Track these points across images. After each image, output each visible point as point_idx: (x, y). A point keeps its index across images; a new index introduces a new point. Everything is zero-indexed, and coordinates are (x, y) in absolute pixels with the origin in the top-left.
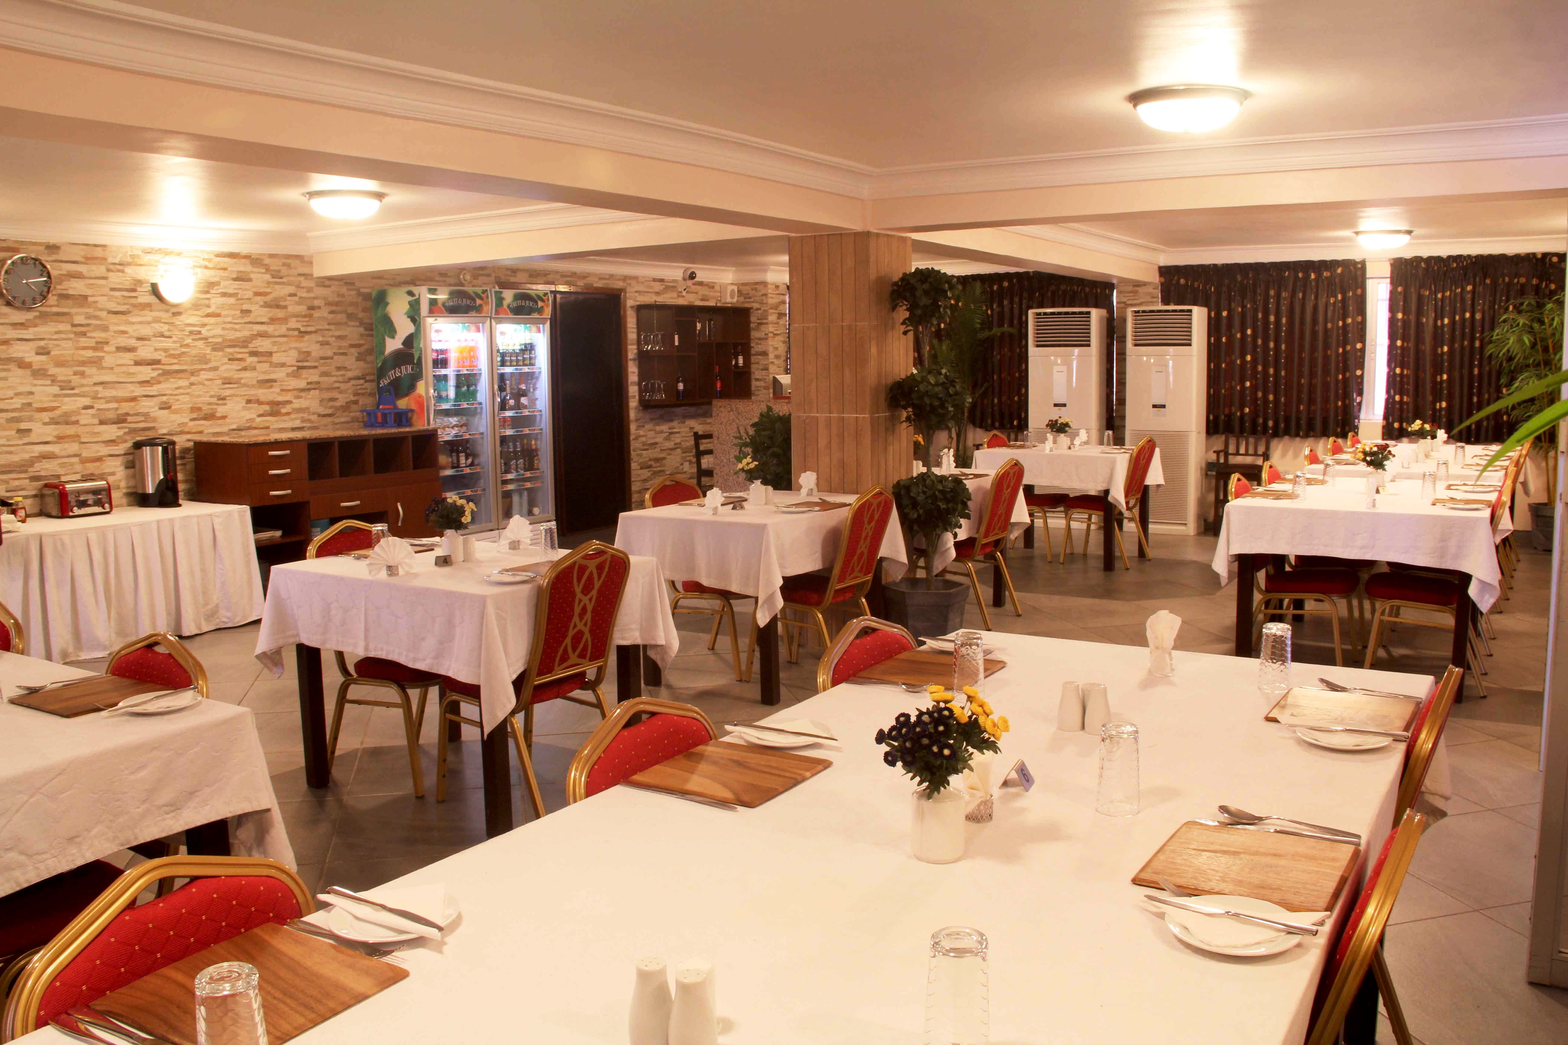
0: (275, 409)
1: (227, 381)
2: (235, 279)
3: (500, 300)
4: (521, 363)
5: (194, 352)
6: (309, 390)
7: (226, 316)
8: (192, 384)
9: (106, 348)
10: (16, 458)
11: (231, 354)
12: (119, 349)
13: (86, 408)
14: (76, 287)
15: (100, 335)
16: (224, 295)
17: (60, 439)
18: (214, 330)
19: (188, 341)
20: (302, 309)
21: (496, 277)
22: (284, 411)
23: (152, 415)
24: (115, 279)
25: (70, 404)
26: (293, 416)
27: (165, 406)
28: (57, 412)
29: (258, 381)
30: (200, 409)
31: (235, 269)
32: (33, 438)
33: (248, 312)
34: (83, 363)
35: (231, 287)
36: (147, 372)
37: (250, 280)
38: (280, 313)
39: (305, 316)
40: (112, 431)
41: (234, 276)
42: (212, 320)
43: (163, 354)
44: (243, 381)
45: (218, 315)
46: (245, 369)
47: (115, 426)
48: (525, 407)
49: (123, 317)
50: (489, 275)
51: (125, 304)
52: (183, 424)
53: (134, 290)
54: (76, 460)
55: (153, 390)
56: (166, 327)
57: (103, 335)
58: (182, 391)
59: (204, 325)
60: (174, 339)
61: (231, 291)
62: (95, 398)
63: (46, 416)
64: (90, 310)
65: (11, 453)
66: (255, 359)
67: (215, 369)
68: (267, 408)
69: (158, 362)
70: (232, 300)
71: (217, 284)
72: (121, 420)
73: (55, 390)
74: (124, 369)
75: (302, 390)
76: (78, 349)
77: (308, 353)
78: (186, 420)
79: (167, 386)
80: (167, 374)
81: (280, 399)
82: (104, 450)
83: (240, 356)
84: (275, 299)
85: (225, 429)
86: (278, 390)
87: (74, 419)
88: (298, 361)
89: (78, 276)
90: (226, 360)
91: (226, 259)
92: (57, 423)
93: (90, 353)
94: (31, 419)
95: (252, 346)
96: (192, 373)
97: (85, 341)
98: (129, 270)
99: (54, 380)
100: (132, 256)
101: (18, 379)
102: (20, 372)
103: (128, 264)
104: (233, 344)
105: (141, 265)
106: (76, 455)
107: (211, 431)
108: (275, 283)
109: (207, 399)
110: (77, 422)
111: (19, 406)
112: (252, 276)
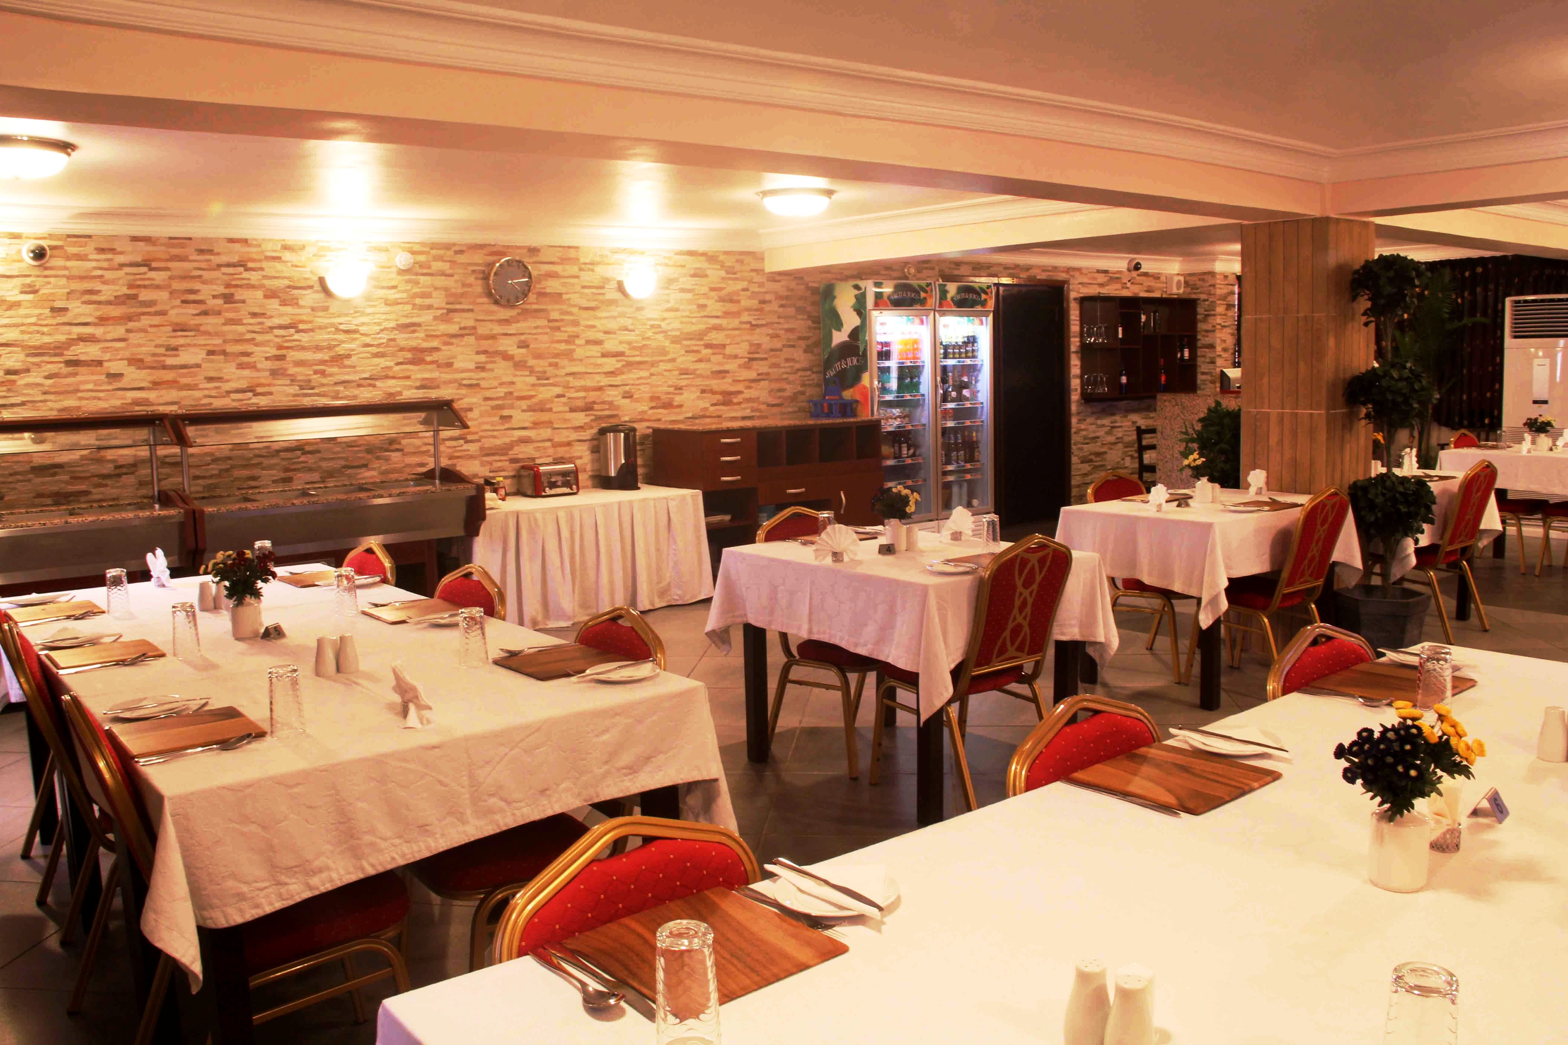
0: (727, 398)
1: (684, 372)
2: (694, 275)
3: (944, 293)
4: (963, 355)
5: (654, 344)
6: (759, 380)
7: (684, 310)
8: (652, 375)
9: (578, 342)
10: (498, 442)
11: (689, 346)
12: (588, 342)
13: (558, 396)
14: (552, 286)
15: (570, 329)
16: (683, 290)
17: (536, 425)
18: (674, 325)
19: (649, 334)
20: (754, 303)
21: (940, 271)
22: (735, 400)
23: (616, 403)
24: (586, 277)
25: (546, 393)
26: (743, 406)
27: (628, 396)
28: (534, 400)
29: (712, 372)
30: (658, 398)
31: (693, 266)
32: (514, 423)
33: (705, 306)
34: (557, 356)
35: (689, 283)
36: (611, 364)
37: (706, 276)
38: (730, 307)
39: (756, 310)
40: (581, 418)
41: (692, 272)
42: (672, 314)
43: (626, 346)
44: (698, 372)
45: (677, 310)
46: (700, 360)
47: (583, 414)
48: (967, 399)
49: (592, 313)
50: (933, 269)
51: (594, 301)
52: (644, 412)
53: (602, 288)
54: (548, 444)
55: (617, 380)
56: (630, 321)
57: (575, 329)
58: (643, 381)
59: (664, 319)
60: (637, 332)
61: (689, 287)
62: (567, 387)
63: (524, 404)
64: (564, 307)
65: (494, 437)
66: (709, 351)
67: (673, 360)
68: (719, 397)
69: (621, 354)
70: (689, 296)
71: (676, 280)
72: (588, 408)
73: (532, 380)
74: (593, 360)
75: (753, 381)
76: (553, 342)
77: (759, 345)
78: (646, 408)
79: (632, 376)
80: (630, 365)
81: (732, 389)
82: (574, 436)
83: (696, 348)
84: (729, 293)
85: (680, 418)
86: (730, 380)
87: (548, 406)
88: (749, 353)
89: (555, 275)
90: (683, 352)
91: (686, 255)
92: (534, 411)
93: (563, 346)
94: (512, 407)
95: (707, 339)
96: (653, 364)
97: (559, 336)
98: (598, 269)
99: (532, 371)
100: (601, 256)
101: (502, 370)
102: (504, 364)
103: (598, 263)
104: (690, 336)
105: (609, 264)
106: (549, 440)
107: (669, 419)
108: (730, 279)
109: (666, 389)
110: (550, 410)
111: (502, 395)
112: (708, 272)
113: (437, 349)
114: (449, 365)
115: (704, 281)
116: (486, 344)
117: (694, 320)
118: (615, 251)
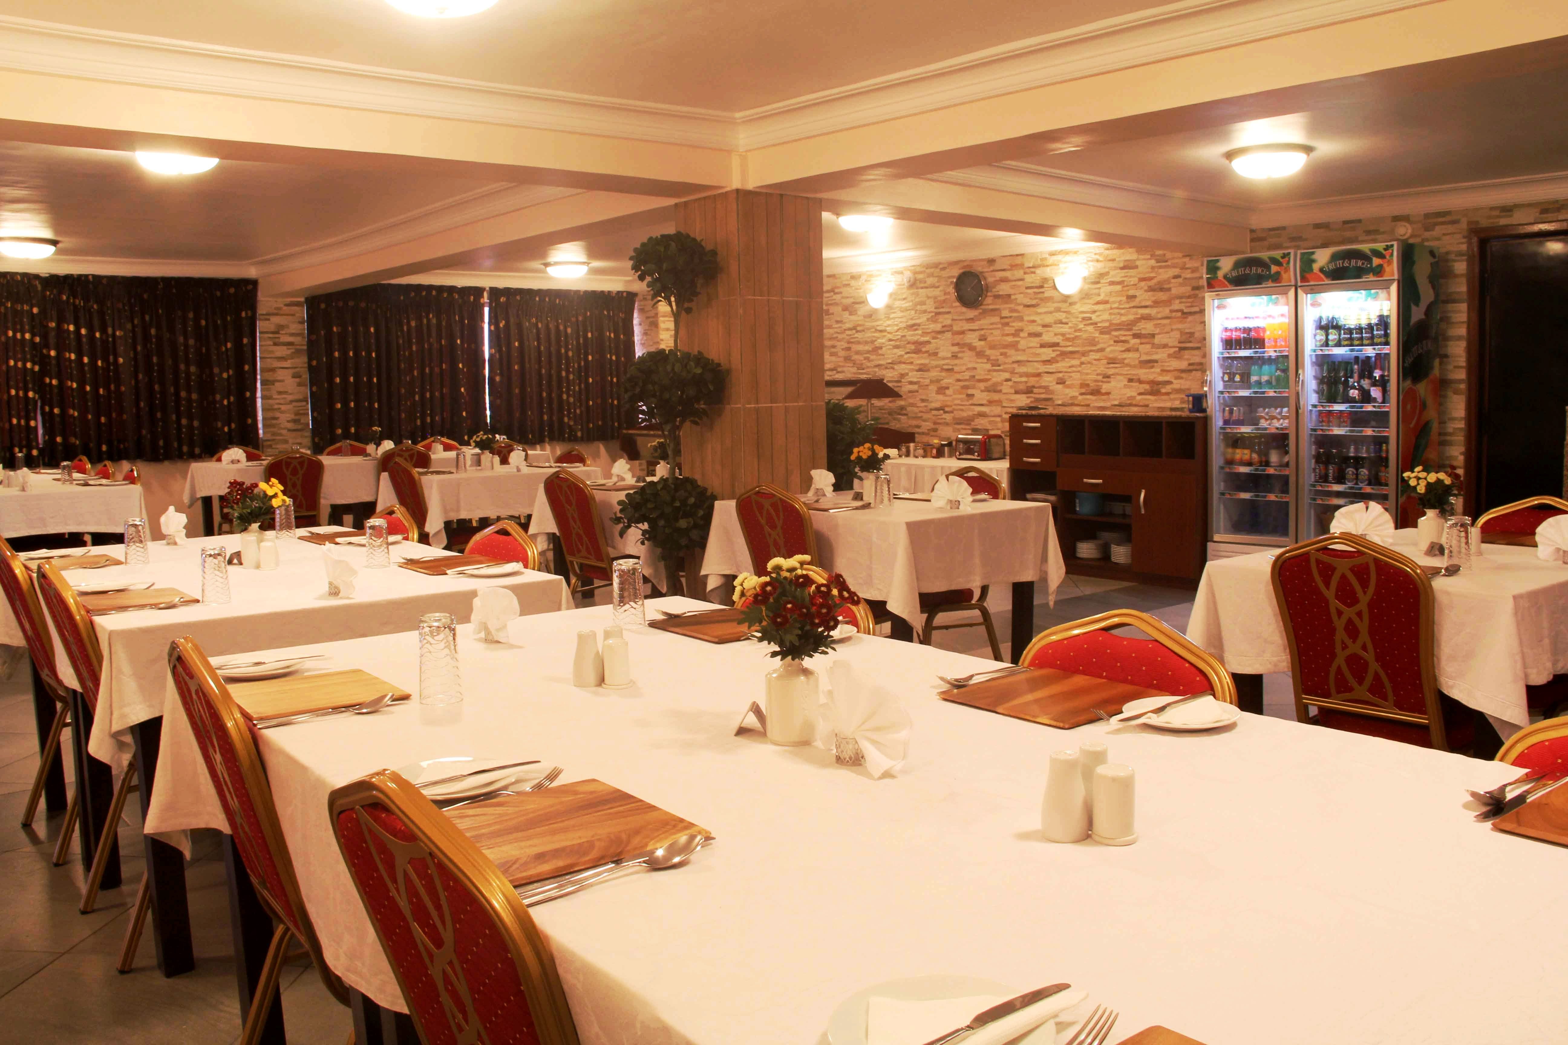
0: (1155, 388)
1: (1112, 361)
5: (1085, 336)
7: (1114, 302)
8: (1082, 363)
9: (1022, 335)
10: (965, 414)
11: (1116, 336)
12: (1031, 335)
13: (1007, 380)
14: (1004, 289)
15: (1017, 325)
16: (1112, 283)
17: (991, 402)
18: (1103, 316)
19: (1081, 326)
20: (1186, 290)
22: (1164, 391)
23: (1051, 388)
24: (1030, 279)
25: (998, 377)
26: (1171, 396)
27: (1061, 382)
28: (990, 383)
29: (1140, 362)
30: (1088, 385)
32: (975, 401)
33: (1134, 297)
34: (1006, 346)
35: (1119, 275)
36: (1048, 353)
37: (1136, 267)
38: (1162, 296)
39: (1189, 297)
41: (1124, 263)
42: (1101, 307)
43: (1061, 338)
44: (1126, 362)
45: (1106, 302)
46: (1128, 350)
47: (1024, 396)
49: (1033, 309)
51: (1036, 299)
52: (1073, 398)
53: (1042, 287)
55: (1052, 368)
56: (1064, 315)
57: (1020, 324)
58: (1074, 369)
59: (1094, 312)
60: (1070, 325)
61: (1118, 279)
62: (1013, 372)
63: (982, 385)
64: (1012, 306)
65: (962, 410)
66: (1137, 341)
67: (1102, 350)
68: (1147, 387)
69: (1056, 345)
70: (1119, 288)
71: (1107, 273)
72: (1029, 391)
73: (988, 366)
74: (1033, 350)
75: (1180, 371)
76: (1003, 335)
78: (1077, 394)
79: (1063, 365)
80: (1064, 354)
81: (1161, 379)
83: (1123, 338)
84: (1159, 282)
85: (1107, 404)
86: (1159, 370)
87: (999, 388)
88: (1177, 343)
89: (1005, 280)
90: (1112, 343)
92: (989, 391)
93: (1010, 339)
94: (974, 387)
95: (1136, 329)
96: (1084, 354)
97: (1008, 330)
98: (1038, 271)
99: (989, 359)
100: (1042, 260)
101: (968, 359)
102: (969, 353)
103: (1038, 266)
104: (1119, 327)
105: (1047, 266)
106: (1000, 416)
107: (1097, 404)
108: (1160, 267)
109: (1094, 377)
110: (1000, 391)
111: (967, 377)
112: (1138, 263)
113: (928, 342)
114: (936, 354)
115: (1132, 272)
116: (958, 339)
117: (1123, 311)
118: (1052, 254)
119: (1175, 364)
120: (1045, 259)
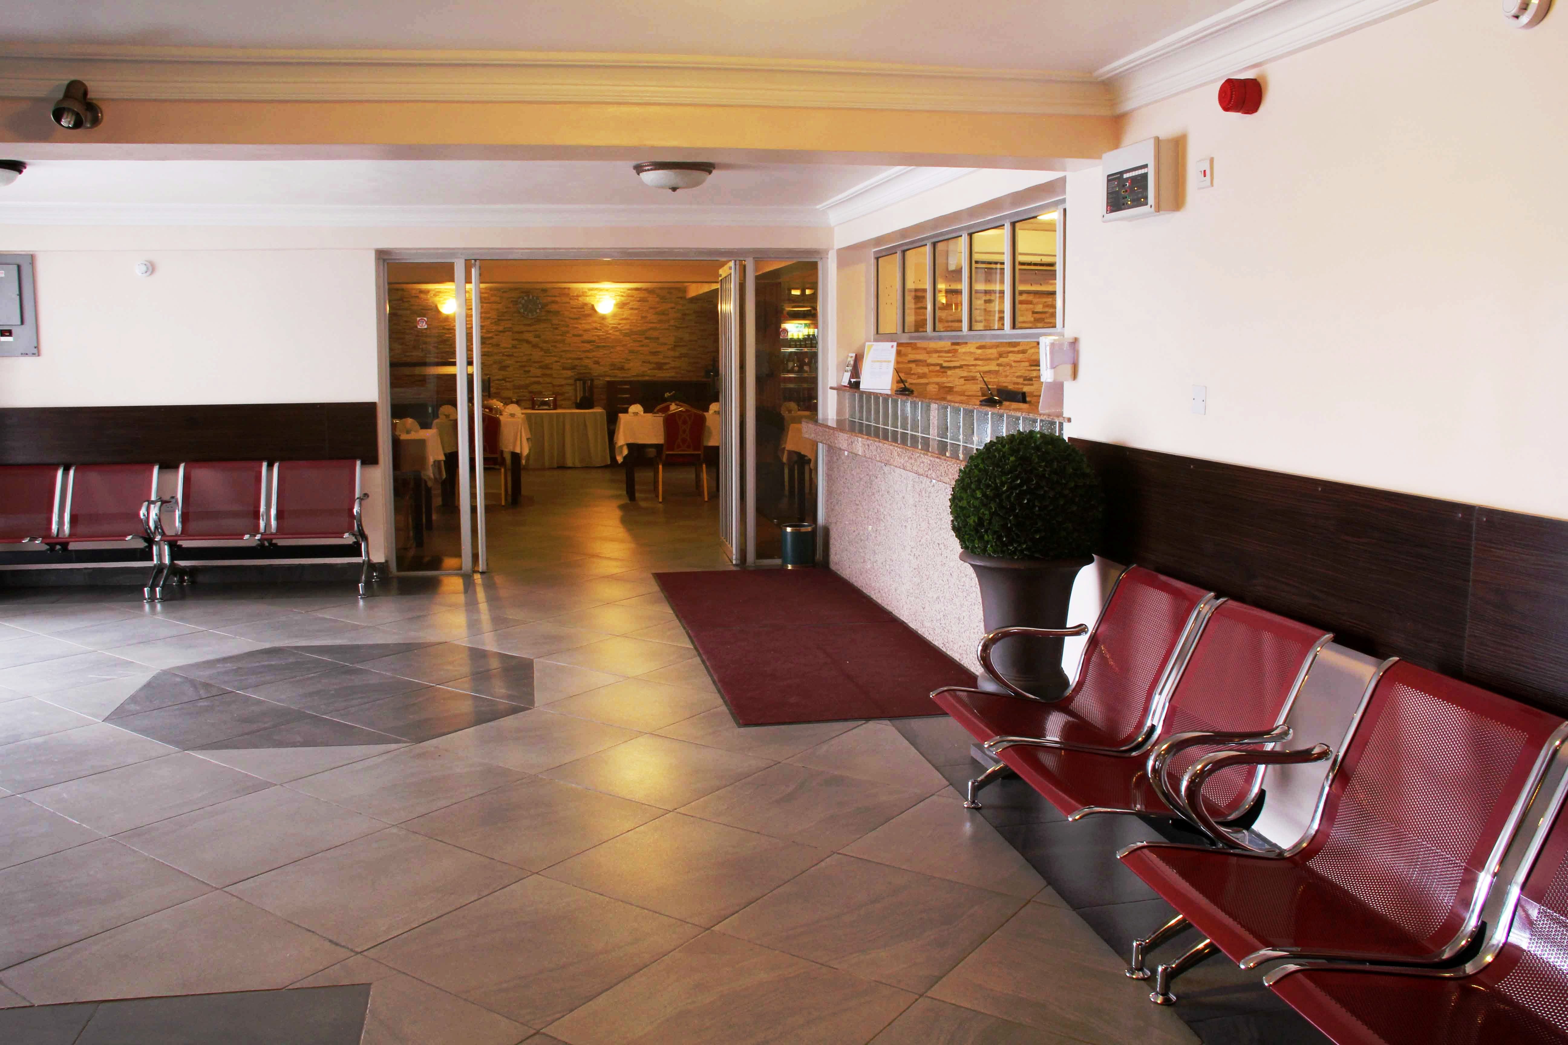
0: (659, 366)
1: (631, 352)
5: (613, 337)
6: (680, 357)
7: (632, 320)
8: (611, 353)
9: (568, 335)
11: (635, 338)
12: (574, 335)
13: (557, 362)
14: (554, 307)
15: (564, 329)
16: (632, 309)
17: (544, 375)
18: (625, 327)
19: (610, 332)
20: (678, 316)
22: (664, 367)
23: (590, 366)
24: (573, 303)
25: (549, 360)
26: (669, 370)
27: (596, 363)
28: (543, 364)
29: (650, 352)
30: (615, 365)
31: (639, 296)
32: (531, 374)
33: (646, 317)
34: (556, 342)
36: (588, 346)
37: (647, 301)
38: (662, 318)
39: (679, 319)
40: (569, 373)
41: (638, 299)
42: (624, 322)
43: (597, 338)
44: (641, 352)
45: (628, 319)
46: (643, 346)
47: (571, 371)
49: (575, 321)
51: (577, 315)
52: (606, 372)
53: (584, 308)
54: (550, 385)
55: (591, 355)
56: (598, 325)
57: (566, 329)
58: (605, 356)
59: (619, 324)
60: (603, 331)
61: (634, 307)
62: (561, 357)
63: (537, 365)
64: (561, 318)
66: (647, 341)
67: (625, 345)
68: (655, 365)
69: (594, 341)
70: (636, 311)
71: (629, 303)
72: (573, 368)
73: (542, 353)
74: (576, 345)
75: (676, 358)
76: (554, 335)
78: (608, 370)
79: (599, 353)
80: (598, 347)
81: (662, 362)
82: (564, 381)
83: (639, 339)
84: (662, 310)
85: (629, 375)
86: (662, 357)
87: (551, 366)
88: (674, 343)
89: (554, 302)
90: (632, 341)
91: (634, 291)
92: (543, 369)
93: (559, 337)
94: (529, 367)
95: (647, 335)
96: (613, 347)
97: (558, 332)
98: (581, 299)
99: (542, 349)
100: (583, 292)
101: (525, 349)
102: (525, 345)
103: (582, 297)
104: (636, 333)
105: (588, 298)
107: (623, 375)
108: (663, 302)
109: (620, 360)
110: (551, 369)
114: (498, 345)
115: (645, 304)
116: (518, 336)
117: (639, 325)
118: (592, 290)
119: (672, 353)
120: (586, 292)
